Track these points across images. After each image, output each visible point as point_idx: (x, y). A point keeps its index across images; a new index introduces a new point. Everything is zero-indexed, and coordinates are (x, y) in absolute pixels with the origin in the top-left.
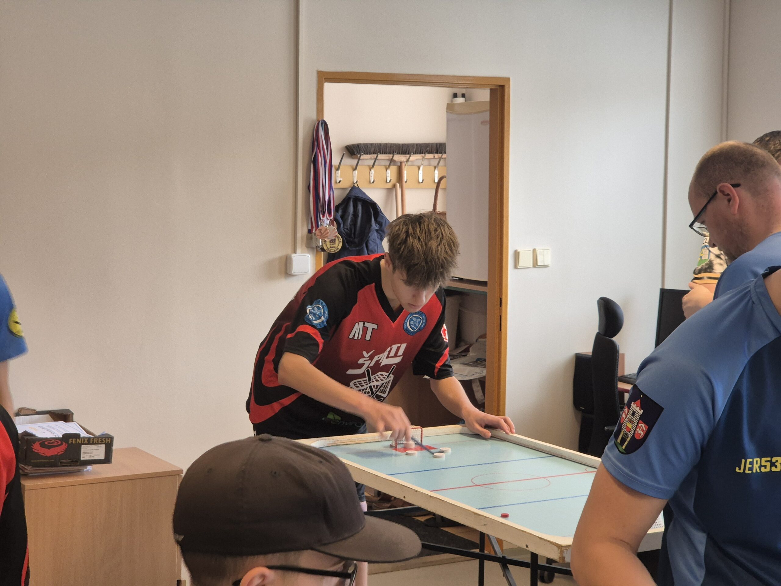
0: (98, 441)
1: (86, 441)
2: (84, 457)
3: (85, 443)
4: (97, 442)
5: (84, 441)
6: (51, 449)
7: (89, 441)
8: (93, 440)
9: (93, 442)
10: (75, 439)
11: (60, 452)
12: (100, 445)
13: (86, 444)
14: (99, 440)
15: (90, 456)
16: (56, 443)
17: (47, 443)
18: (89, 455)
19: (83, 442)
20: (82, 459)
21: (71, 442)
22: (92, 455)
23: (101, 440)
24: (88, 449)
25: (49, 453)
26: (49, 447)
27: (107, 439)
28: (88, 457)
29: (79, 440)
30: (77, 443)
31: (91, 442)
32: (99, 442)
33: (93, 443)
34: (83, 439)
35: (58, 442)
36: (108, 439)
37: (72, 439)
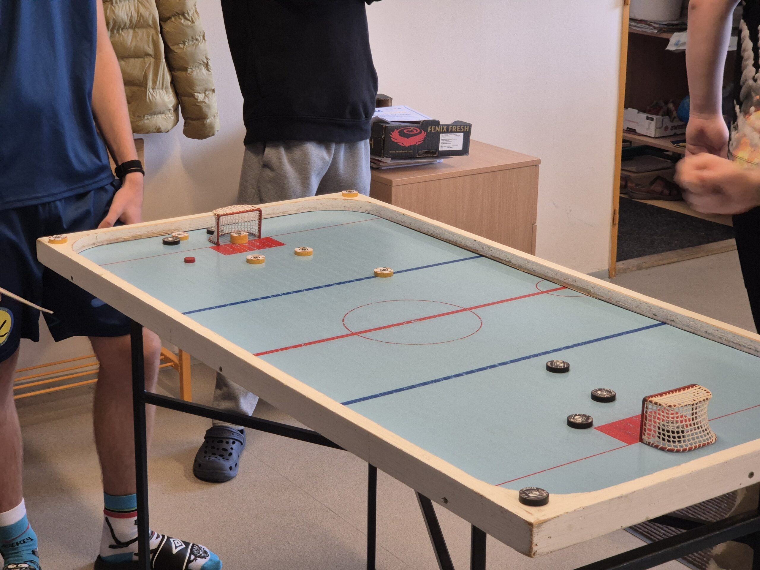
0: (456, 129)
1: (445, 130)
2: (443, 147)
3: (443, 131)
4: (455, 131)
5: (443, 129)
6: (410, 138)
7: (449, 129)
8: (452, 128)
9: (452, 130)
10: (434, 127)
11: (418, 142)
12: (458, 134)
13: (445, 132)
14: (458, 129)
15: (449, 147)
16: (415, 131)
17: (406, 131)
18: (447, 145)
19: (441, 131)
20: (440, 149)
21: (430, 130)
22: (451, 145)
23: (459, 128)
24: (446, 138)
25: (407, 142)
26: (408, 136)
27: (465, 127)
28: (446, 147)
29: (438, 128)
30: (436, 131)
31: (450, 131)
32: (458, 131)
33: (452, 132)
34: (441, 127)
35: (417, 131)
36: (467, 127)
37: (431, 127)
